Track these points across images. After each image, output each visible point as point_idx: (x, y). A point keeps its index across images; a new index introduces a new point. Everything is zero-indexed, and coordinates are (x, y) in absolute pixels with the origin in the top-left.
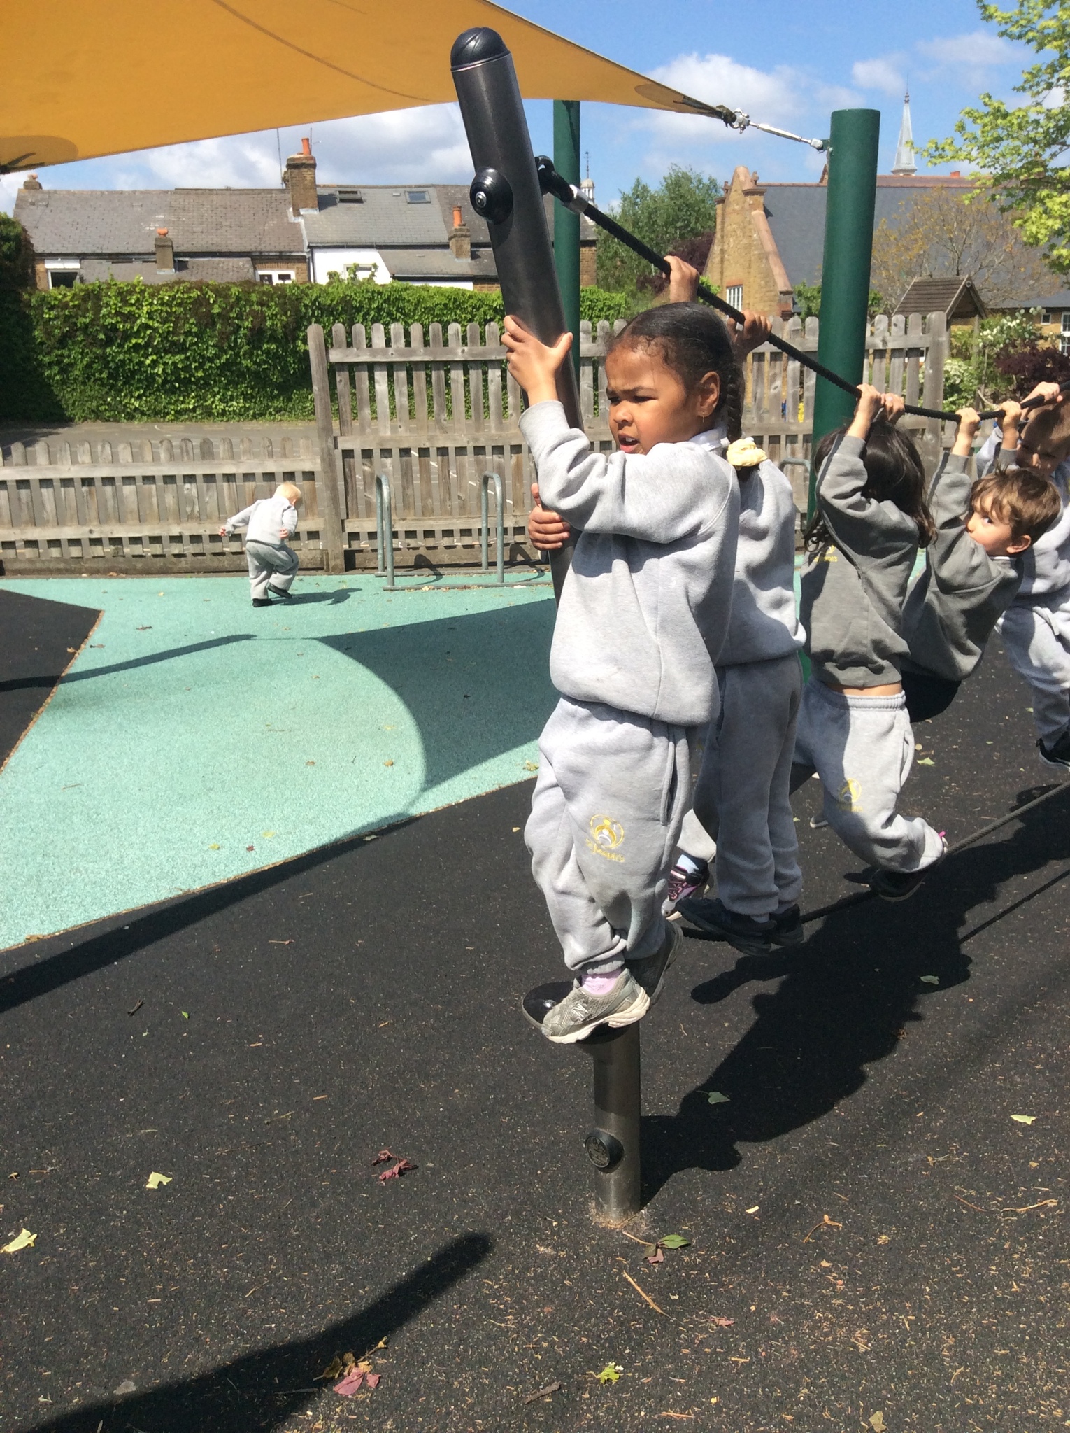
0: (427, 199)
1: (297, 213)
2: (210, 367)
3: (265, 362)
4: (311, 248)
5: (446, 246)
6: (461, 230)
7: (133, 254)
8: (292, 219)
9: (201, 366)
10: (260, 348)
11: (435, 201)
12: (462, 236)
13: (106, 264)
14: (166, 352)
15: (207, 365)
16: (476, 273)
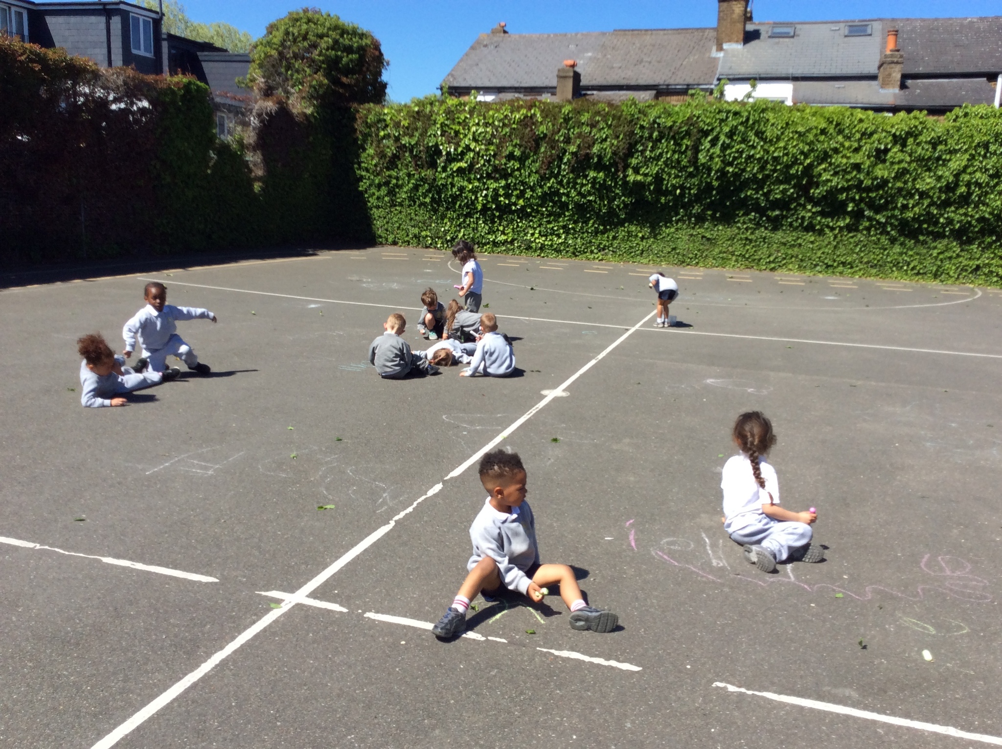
0: (869, 32)
1: (719, 48)
2: (531, 196)
4: (724, 80)
5: (874, 78)
6: (892, 56)
8: (713, 53)
11: (878, 33)
12: (893, 62)
16: (900, 103)
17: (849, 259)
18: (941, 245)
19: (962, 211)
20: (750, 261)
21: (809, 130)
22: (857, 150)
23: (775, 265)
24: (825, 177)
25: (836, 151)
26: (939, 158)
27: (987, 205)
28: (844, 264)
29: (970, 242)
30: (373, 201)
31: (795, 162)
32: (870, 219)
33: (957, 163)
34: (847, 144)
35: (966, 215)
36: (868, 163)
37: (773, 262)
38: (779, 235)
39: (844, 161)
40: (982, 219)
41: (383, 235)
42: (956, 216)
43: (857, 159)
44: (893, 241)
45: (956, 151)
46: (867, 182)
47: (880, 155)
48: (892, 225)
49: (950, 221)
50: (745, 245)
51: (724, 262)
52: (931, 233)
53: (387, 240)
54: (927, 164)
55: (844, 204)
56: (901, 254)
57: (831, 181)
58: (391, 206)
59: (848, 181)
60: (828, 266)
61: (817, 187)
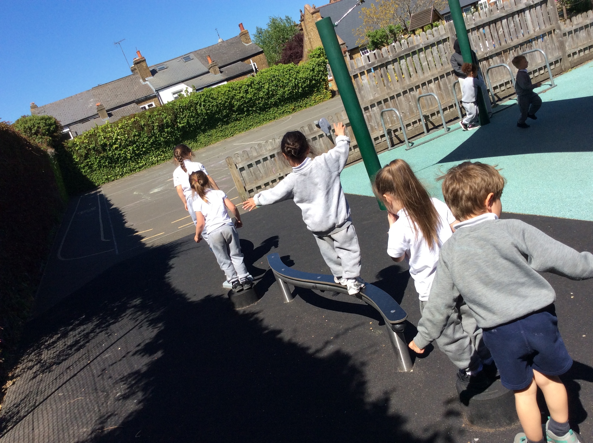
0: (192, 58)
1: (144, 80)
2: (147, 146)
3: (167, 136)
4: (157, 91)
5: (208, 72)
6: (213, 64)
7: (89, 117)
8: (144, 83)
9: (143, 147)
10: (164, 131)
11: (195, 58)
12: (214, 66)
13: (80, 125)
14: (128, 145)
15: (145, 145)
16: (226, 77)
17: (251, 124)
18: (272, 109)
19: (273, 99)
20: (225, 136)
21: (225, 92)
22: (240, 93)
23: (232, 134)
24: (235, 103)
25: (235, 95)
26: (261, 87)
27: (278, 94)
28: (250, 126)
29: (278, 106)
31: (226, 102)
32: (251, 110)
33: (266, 86)
34: (237, 92)
35: (274, 99)
36: (245, 95)
37: (232, 133)
38: (229, 126)
39: (238, 97)
40: (279, 99)
42: (272, 100)
43: (241, 95)
44: (260, 114)
45: (265, 83)
46: (247, 100)
47: (247, 92)
48: (257, 109)
49: (271, 102)
50: (221, 132)
51: (217, 140)
52: (268, 107)
54: (259, 89)
55: (243, 109)
56: (263, 117)
57: (237, 104)
59: (241, 102)
60: (247, 128)
61: (234, 107)
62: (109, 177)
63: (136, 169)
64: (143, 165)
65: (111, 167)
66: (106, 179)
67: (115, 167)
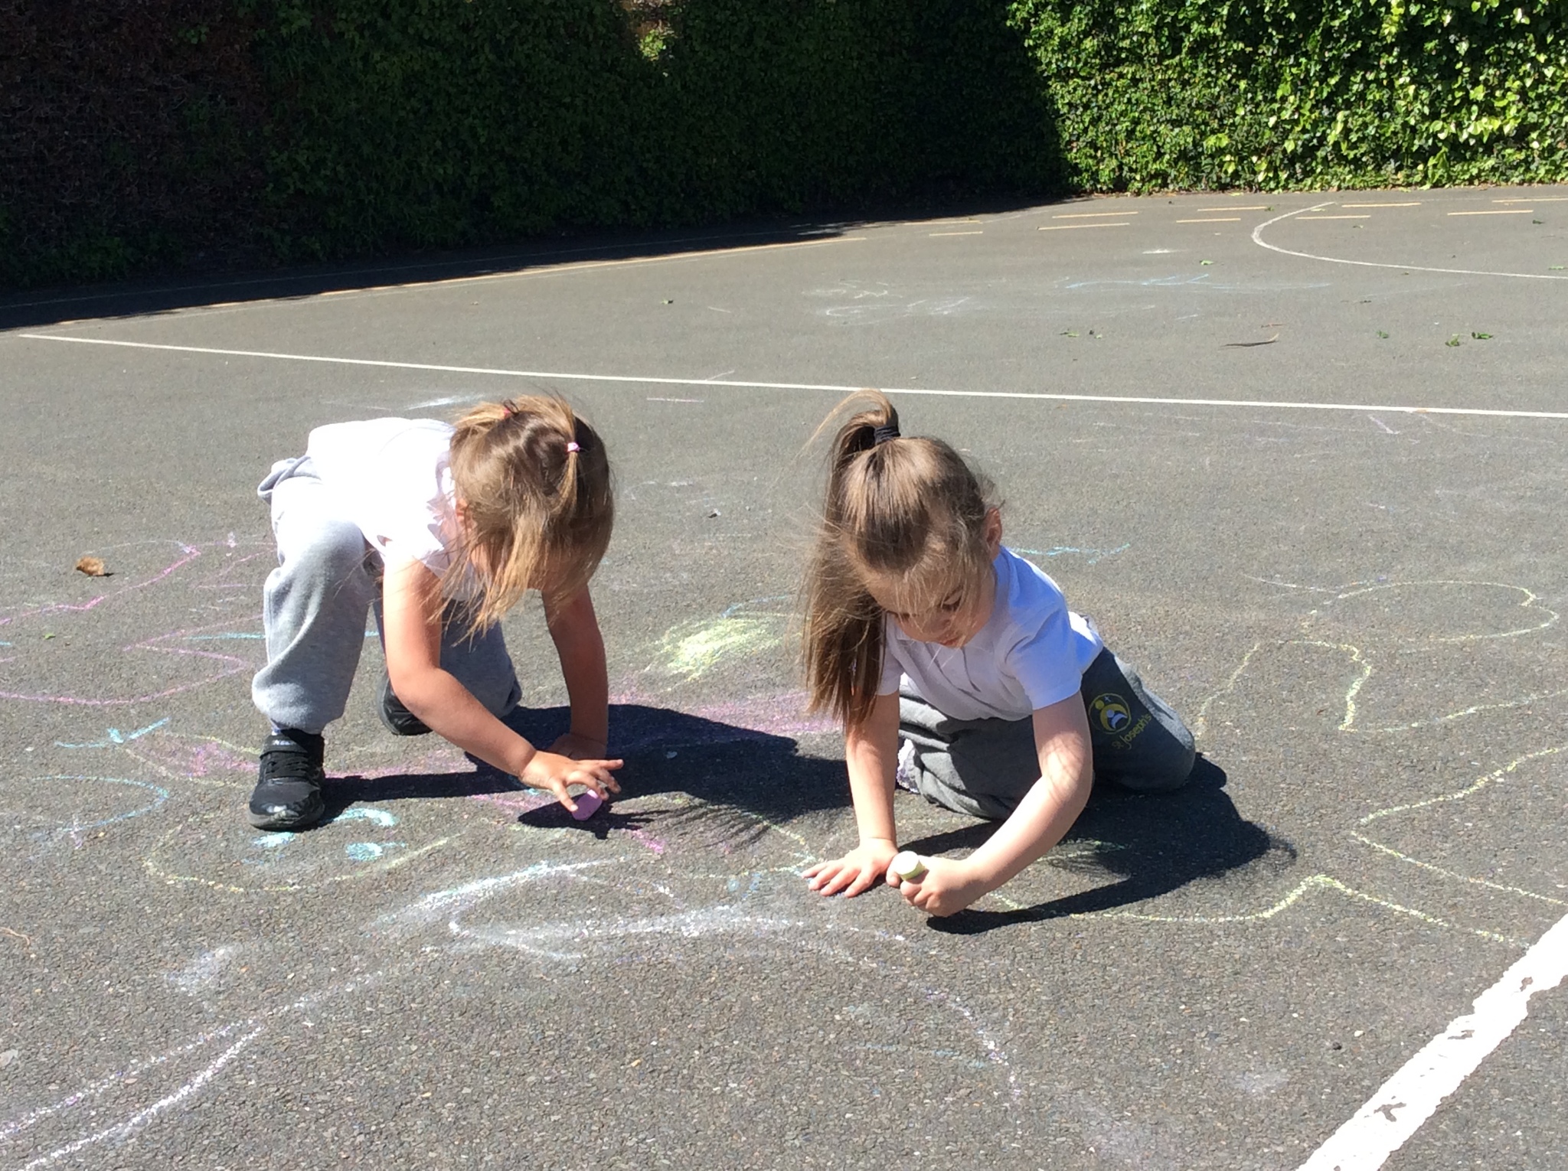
30: (1048, 58)
41: (1083, 163)
53: (1095, 176)
58: (1103, 68)
62: (1211, 142)
63: (1422, 156)
64: (1498, 137)
65: (1244, 63)
66: (1183, 156)
67: (1272, 80)
